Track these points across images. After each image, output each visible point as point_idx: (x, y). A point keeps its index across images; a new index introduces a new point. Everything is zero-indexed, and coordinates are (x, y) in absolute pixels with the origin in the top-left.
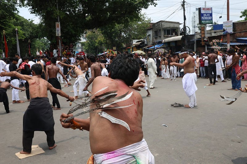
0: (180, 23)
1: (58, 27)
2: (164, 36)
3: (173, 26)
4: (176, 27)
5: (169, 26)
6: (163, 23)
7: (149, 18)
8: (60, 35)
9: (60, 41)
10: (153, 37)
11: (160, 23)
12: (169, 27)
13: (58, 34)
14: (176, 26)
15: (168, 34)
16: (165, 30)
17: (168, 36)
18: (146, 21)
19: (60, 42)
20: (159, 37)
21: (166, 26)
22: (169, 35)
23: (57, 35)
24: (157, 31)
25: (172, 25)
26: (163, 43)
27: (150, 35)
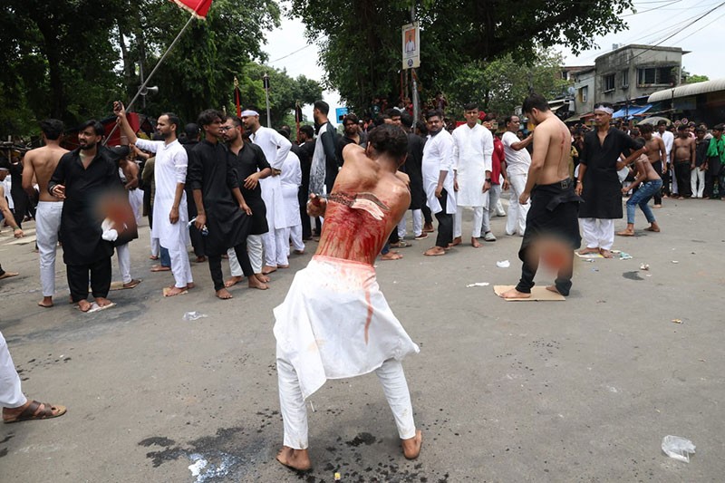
0: (683, 50)
1: (410, 38)
2: (638, 88)
3: (664, 60)
4: (673, 62)
5: (651, 60)
6: (636, 53)
7: (557, 52)
8: (417, 63)
9: (415, 83)
10: (595, 92)
11: (628, 51)
12: (653, 63)
13: (410, 63)
14: (672, 57)
15: (650, 80)
16: (640, 71)
17: (648, 87)
18: (550, 59)
19: (415, 87)
20: (622, 91)
21: (645, 58)
22: (652, 85)
23: (405, 66)
24: (613, 75)
25: (660, 58)
26: (651, 103)
27: (587, 87)
